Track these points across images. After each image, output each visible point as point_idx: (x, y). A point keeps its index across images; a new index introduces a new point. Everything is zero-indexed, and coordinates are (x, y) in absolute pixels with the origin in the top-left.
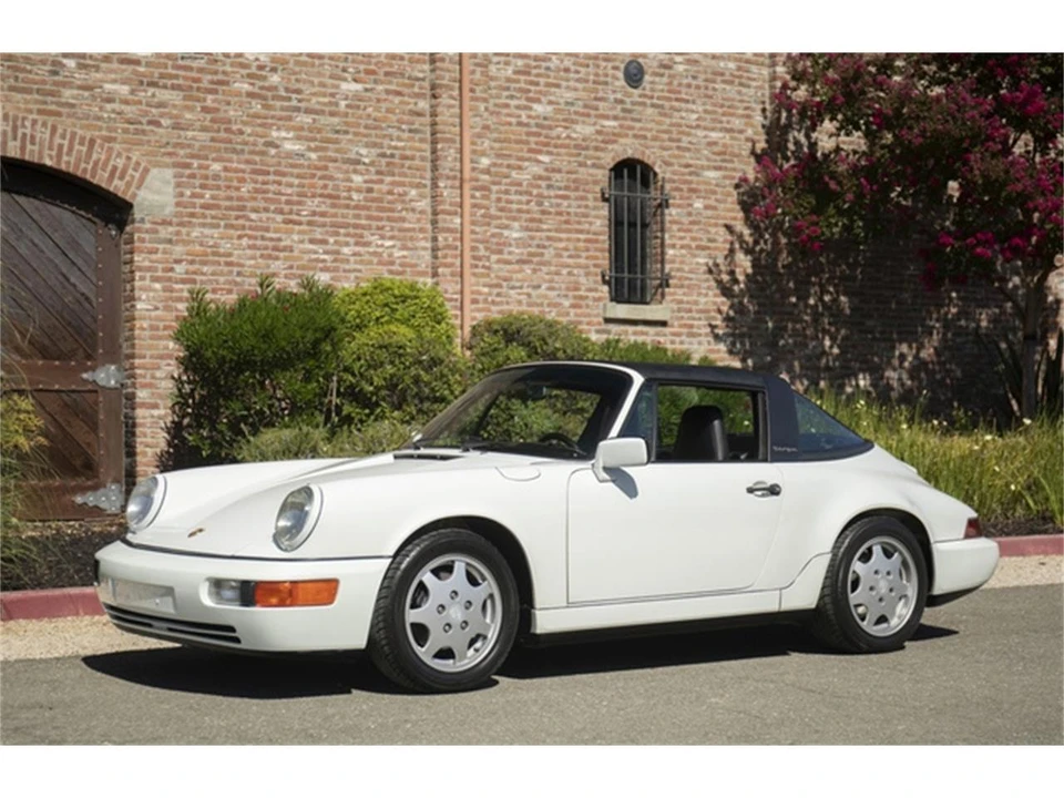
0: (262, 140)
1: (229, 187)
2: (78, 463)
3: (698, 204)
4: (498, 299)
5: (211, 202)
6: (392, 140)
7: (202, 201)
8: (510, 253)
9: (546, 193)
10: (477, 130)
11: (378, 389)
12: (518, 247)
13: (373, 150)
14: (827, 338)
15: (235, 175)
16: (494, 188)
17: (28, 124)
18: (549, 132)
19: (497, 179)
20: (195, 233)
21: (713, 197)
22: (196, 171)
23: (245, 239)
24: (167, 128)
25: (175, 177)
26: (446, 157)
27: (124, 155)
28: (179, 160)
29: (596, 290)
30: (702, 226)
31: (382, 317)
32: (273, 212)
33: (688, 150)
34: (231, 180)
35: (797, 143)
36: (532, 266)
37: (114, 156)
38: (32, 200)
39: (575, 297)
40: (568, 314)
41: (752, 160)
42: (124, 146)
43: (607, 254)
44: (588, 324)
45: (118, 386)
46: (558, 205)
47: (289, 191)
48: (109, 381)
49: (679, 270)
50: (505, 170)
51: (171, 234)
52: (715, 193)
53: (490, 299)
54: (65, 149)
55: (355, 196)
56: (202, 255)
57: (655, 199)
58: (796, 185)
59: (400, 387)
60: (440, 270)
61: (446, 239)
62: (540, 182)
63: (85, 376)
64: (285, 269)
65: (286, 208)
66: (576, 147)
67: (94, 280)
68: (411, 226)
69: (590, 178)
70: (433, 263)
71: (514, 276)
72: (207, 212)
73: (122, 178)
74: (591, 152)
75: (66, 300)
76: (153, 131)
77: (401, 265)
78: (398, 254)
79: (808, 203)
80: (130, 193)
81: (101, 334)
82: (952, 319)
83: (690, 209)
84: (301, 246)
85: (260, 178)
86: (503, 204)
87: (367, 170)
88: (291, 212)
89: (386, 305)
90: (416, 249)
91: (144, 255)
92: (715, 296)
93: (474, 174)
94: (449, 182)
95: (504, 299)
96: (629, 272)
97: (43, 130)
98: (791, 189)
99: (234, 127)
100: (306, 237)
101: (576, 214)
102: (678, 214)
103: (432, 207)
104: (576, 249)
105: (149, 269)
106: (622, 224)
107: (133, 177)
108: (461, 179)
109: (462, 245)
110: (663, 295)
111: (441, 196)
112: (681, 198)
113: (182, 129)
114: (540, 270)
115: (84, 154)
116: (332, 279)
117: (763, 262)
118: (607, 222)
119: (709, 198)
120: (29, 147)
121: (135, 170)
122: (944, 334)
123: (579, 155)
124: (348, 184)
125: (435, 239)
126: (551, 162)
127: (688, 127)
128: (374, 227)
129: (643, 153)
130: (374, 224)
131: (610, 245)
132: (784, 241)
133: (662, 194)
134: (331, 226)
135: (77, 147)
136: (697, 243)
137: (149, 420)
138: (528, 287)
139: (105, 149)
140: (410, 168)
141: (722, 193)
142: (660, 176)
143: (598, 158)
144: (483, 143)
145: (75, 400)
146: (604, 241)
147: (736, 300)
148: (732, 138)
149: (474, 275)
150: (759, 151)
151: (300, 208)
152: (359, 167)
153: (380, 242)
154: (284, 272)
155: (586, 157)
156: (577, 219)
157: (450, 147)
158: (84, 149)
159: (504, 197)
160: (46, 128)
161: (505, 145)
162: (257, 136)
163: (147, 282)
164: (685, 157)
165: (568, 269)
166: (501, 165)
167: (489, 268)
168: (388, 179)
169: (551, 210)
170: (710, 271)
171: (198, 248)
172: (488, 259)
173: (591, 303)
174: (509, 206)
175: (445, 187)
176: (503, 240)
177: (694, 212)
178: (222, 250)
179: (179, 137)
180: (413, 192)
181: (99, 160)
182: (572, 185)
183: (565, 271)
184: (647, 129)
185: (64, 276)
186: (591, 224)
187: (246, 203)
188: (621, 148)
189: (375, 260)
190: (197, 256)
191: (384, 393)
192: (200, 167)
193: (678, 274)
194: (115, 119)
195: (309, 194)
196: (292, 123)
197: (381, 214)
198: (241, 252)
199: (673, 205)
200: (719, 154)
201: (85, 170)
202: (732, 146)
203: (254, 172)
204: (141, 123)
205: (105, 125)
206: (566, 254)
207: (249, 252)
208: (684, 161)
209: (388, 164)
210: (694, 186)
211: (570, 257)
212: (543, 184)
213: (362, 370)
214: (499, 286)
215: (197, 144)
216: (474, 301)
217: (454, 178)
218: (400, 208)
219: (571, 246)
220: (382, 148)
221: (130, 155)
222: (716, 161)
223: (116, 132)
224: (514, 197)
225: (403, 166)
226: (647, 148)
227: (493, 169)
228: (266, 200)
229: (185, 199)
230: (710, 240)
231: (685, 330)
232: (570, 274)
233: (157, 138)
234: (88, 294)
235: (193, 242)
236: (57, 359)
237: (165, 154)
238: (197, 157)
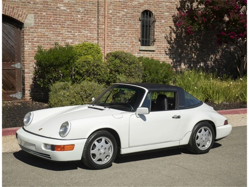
0: (56, 7)
1: (47, 19)
2: (11, 87)
3: (163, 21)
4: (113, 46)
5: (43, 22)
6: (88, 6)
7: (41, 22)
8: (116, 34)
9: (125, 19)
10: (109, 3)
11: (84, 72)
12: (118, 32)
13: (83, 9)
14: (193, 54)
15: (49, 16)
16: (113, 18)
18: (127, 3)
19: (114, 16)
20: (39, 30)
21: (167, 19)
22: (39, 15)
23: (52, 31)
24: (32, 4)
25: (34, 16)
26: (101, 10)
27: (22, 11)
28: (35, 12)
29: (137, 43)
30: (164, 27)
31: (85, 53)
32: (58, 25)
33: (161, 7)
34: (48, 17)
35: (188, 5)
36: (122, 37)
37: (19, 11)
39: (132, 45)
40: (130, 49)
41: (177, 10)
42: (22, 8)
43: (140, 34)
44: (135, 51)
45: (20, 68)
46: (128, 22)
47: (62, 19)
48: (18, 67)
49: (158, 38)
50: (116, 13)
51: (33, 30)
52: (167, 18)
53: (111, 46)
54: (7, 10)
55: (79, 20)
56: (41, 36)
57: (152, 20)
58: (187, 18)
59: (89, 72)
60: (99, 39)
61: (101, 31)
62: (124, 16)
63: (12, 66)
64: (61, 39)
65: (62, 24)
66: (133, 7)
67: (14, 42)
68: (92, 28)
69: (136, 15)
70: (97, 37)
71: (117, 40)
72: (43, 25)
73: (21, 17)
74: (137, 9)
75: (8, 47)
76: (29, 5)
77: (90, 37)
78: (89, 35)
79: (190, 22)
80: (23, 21)
81: (16, 55)
82: (224, 49)
83: (161, 22)
84: (65, 33)
85: (55, 16)
86: (115, 22)
87: (81, 14)
88: (63, 25)
89: (86, 50)
90: (93, 33)
91: (27, 36)
92: (167, 44)
93: (108, 15)
94: (102, 17)
95: (115, 46)
96: (146, 38)
98: (186, 19)
99: (49, 4)
100: (66, 31)
101: (133, 24)
102: (158, 24)
103: (98, 23)
104: (133, 33)
105: (28, 39)
106: (144, 26)
107: (24, 16)
108: (105, 16)
109: (105, 33)
110: (154, 44)
111: (100, 20)
112: (159, 20)
113: (36, 4)
114: (124, 38)
115: (12, 11)
116: (73, 41)
117: (178, 35)
118: (140, 26)
119: (166, 20)
121: (24, 15)
122: (222, 53)
123: (134, 9)
124: (77, 17)
125: (98, 31)
126: (127, 11)
127: (161, 2)
128: (83, 28)
129: (150, 8)
130: (83, 27)
131: (141, 32)
132: (184, 30)
133: (154, 19)
134: (73, 28)
135: (10, 9)
136: (162, 31)
137: (28, 77)
138: (121, 42)
139: (17, 10)
140: (92, 13)
141: (169, 18)
142: (154, 14)
143: (139, 10)
144: (110, 7)
145: (10, 72)
146: (139, 31)
147: (171, 45)
148: (172, 4)
149: (108, 40)
150: (178, 8)
151: (65, 23)
152: (79, 13)
153: (84, 32)
154: (61, 40)
155: (136, 10)
156: (133, 25)
157: (102, 8)
159: (115, 20)
161: (116, 7)
162: (54, 6)
163: (27, 43)
164: (160, 9)
165: (131, 38)
166: (115, 12)
167: (111, 38)
168: (87, 16)
169: (127, 23)
170: (165, 38)
171: (40, 34)
172: (111, 36)
173: (136, 46)
174: (116, 22)
175: (101, 18)
176: (115, 31)
177: (162, 23)
178: (46, 34)
179: (35, 6)
180: (93, 19)
181: (15, 12)
182: (132, 17)
183: (130, 38)
184: (151, 3)
185: (7, 41)
186: (136, 26)
187: (51, 23)
188: (144, 7)
189: (83, 36)
190: (40, 36)
191: (85, 73)
192: (40, 14)
193: (158, 39)
194: (19, 2)
195: (67, 20)
196: (63, 2)
197: (85, 25)
198: (50, 35)
199: (157, 21)
200: (168, 8)
201: (12, 15)
202: (172, 6)
203: (54, 15)
204: (25, 3)
205: (17, 3)
206: (130, 34)
207: (52, 35)
208: (160, 10)
209: (87, 12)
210: (162, 17)
211: (131, 35)
212: (125, 17)
213: (80, 67)
214: (114, 42)
215: (40, 8)
216: (108, 46)
217: (103, 16)
218: (89, 23)
219: (131, 32)
220: (85, 8)
221: (23, 11)
222: (168, 10)
223: (20, 5)
224: (118, 20)
225: (90, 13)
226: (151, 7)
227: (113, 13)
228: (57, 22)
229: (36, 22)
230: (166, 30)
231: (159, 52)
232: (131, 39)
233: (30, 6)
234: (13, 45)
235: (39, 32)
236: (5, 62)
237: (32, 11)
238: (40, 11)
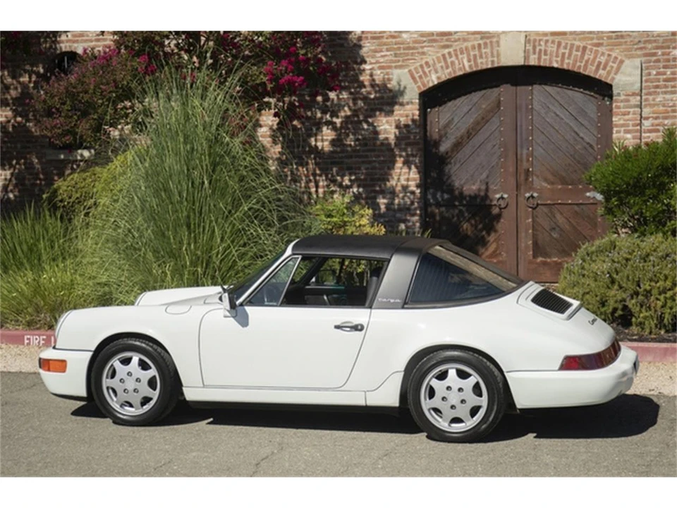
5: (671, 76)
7: (665, 77)
17: (542, 43)
20: (659, 99)
22: (660, 57)
25: (642, 63)
27: (607, 53)
28: (647, 51)
37: (599, 56)
38: (555, 88)
42: (608, 47)
51: (639, 101)
54: (567, 55)
56: (664, 113)
63: (588, 194)
67: (595, 134)
72: (670, 83)
73: (604, 69)
75: (577, 148)
76: (628, 35)
80: (610, 78)
91: (619, 117)
97: (552, 45)
105: (623, 125)
107: (612, 67)
115: (579, 57)
120: (543, 57)
121: (614, 62)
135: (574, 53)
139: (593, 51)
145: (582, 210)
158: (579, 54)
160: (554, 44)
163: (622, 134)
171: (661, 108)
179: (648, 36)
181: (589, 59)
185: (577, 133)
190: (660, 113)
192: (663, 54)
201: (580, 67)
205: (595, 36)
215: (661, 39)
221: (611, 53)
223: (603, 39)
229: (652, 77)
233: (631, 39)
234: (592, 143)
235: (658, 105)
236: (570, 185)
237: (636, 49)
238: (662, 48)
